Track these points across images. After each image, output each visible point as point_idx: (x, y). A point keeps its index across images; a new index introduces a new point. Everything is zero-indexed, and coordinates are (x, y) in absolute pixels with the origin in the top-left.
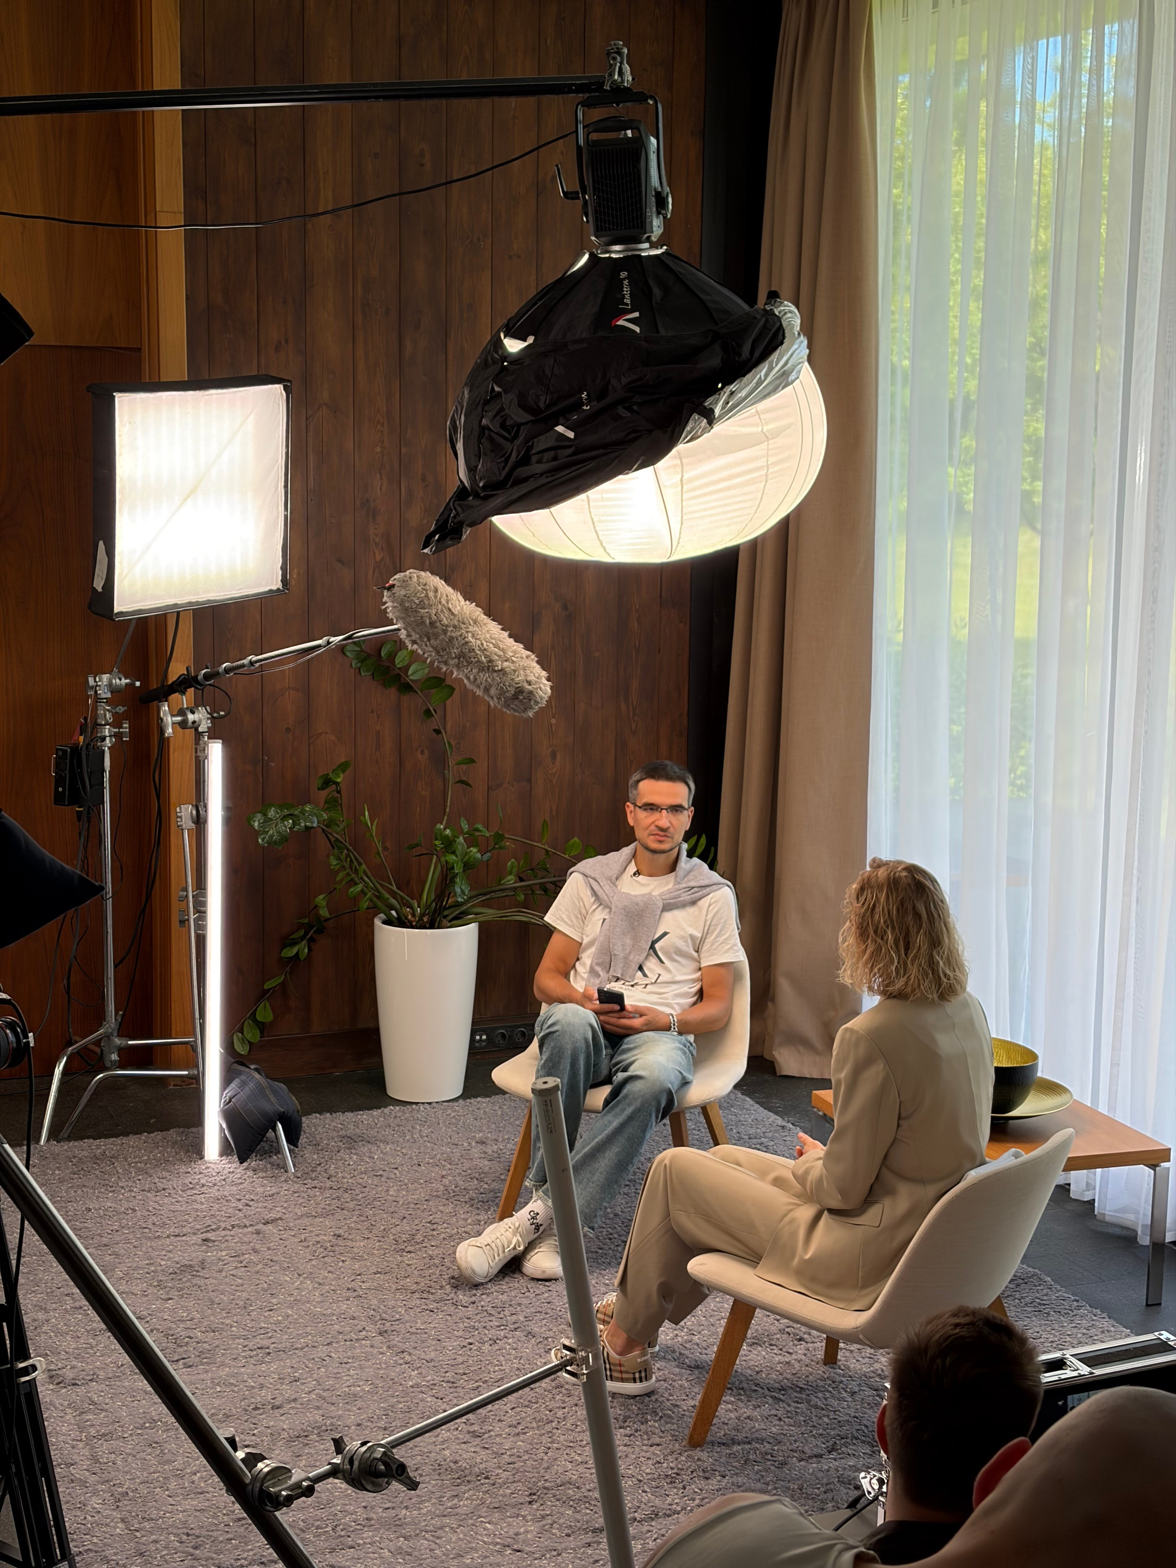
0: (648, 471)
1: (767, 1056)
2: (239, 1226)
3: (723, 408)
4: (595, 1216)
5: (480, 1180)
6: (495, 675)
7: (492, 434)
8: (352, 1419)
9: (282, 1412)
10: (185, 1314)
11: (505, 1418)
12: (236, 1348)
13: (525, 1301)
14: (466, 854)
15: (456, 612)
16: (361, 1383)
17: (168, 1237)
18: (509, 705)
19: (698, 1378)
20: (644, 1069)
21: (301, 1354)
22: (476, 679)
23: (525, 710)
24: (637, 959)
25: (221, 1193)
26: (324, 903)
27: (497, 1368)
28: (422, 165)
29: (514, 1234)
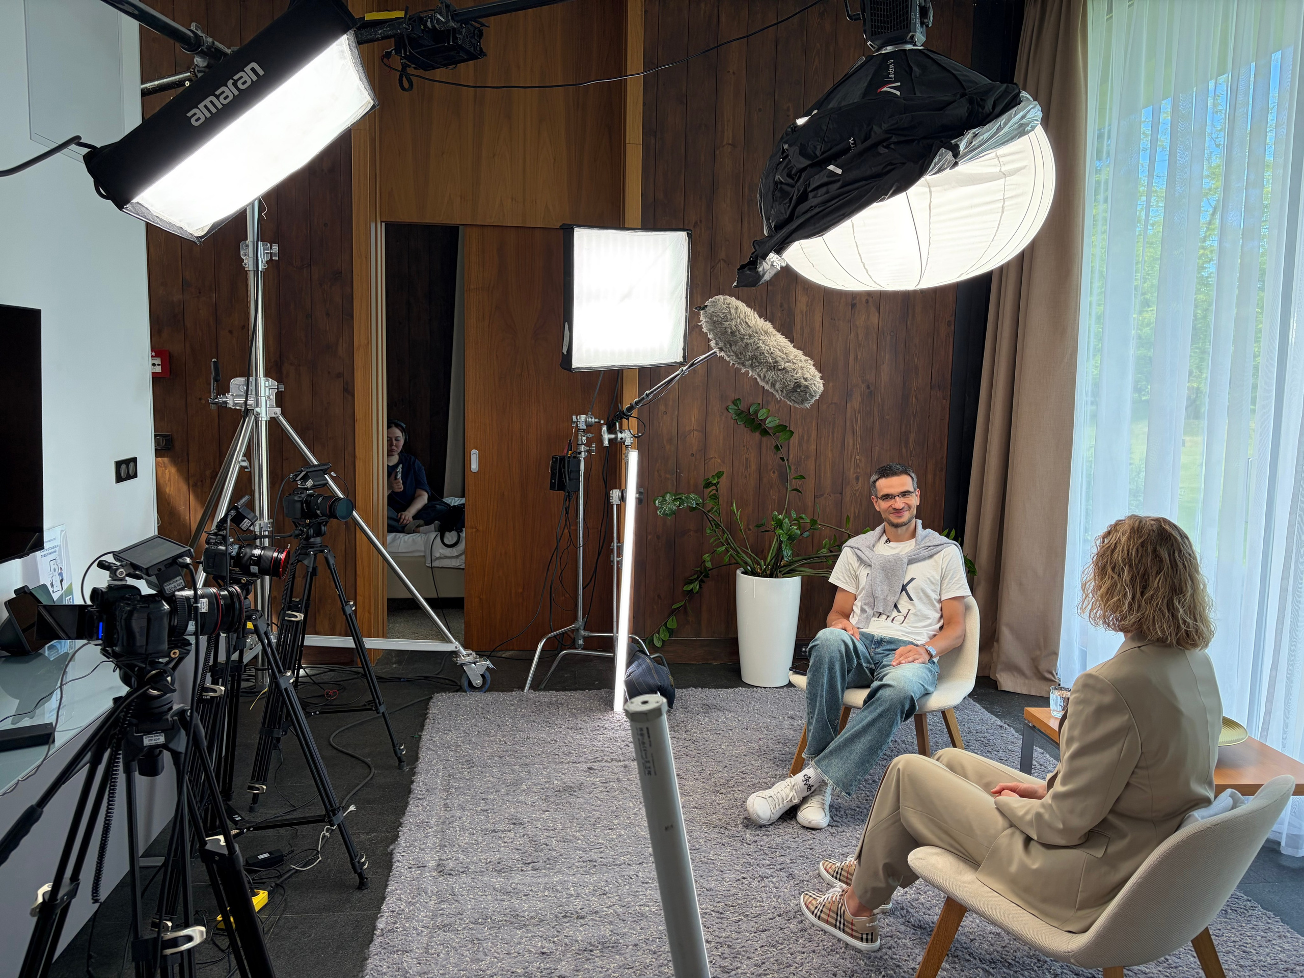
0: (901, 197)
1: (992, 677)
2: (616, 760)
3: (967, 147)
4: (851, 785)
5: (785, 744)
6: (779, 373)
7: (783, 186)
8: (634, 939)
9: (583, 922)
10: (551, 825)
11: (753, 955)
12: (574, 858)
13: (794, 845)
14: (789, 530)
15: (751, 325)
16: (651, 904)
17: (568, 763)
18: (790, 397)
19: (920, 938)
20: (893, 680)
21: (617, 869)
22: (765, 377)
23: (802, 402)
24: (892, 599)
25: (615, 735)
26: (708, 559)
27: (758, 904)
28: (788, 116)
29: (791, 790)
